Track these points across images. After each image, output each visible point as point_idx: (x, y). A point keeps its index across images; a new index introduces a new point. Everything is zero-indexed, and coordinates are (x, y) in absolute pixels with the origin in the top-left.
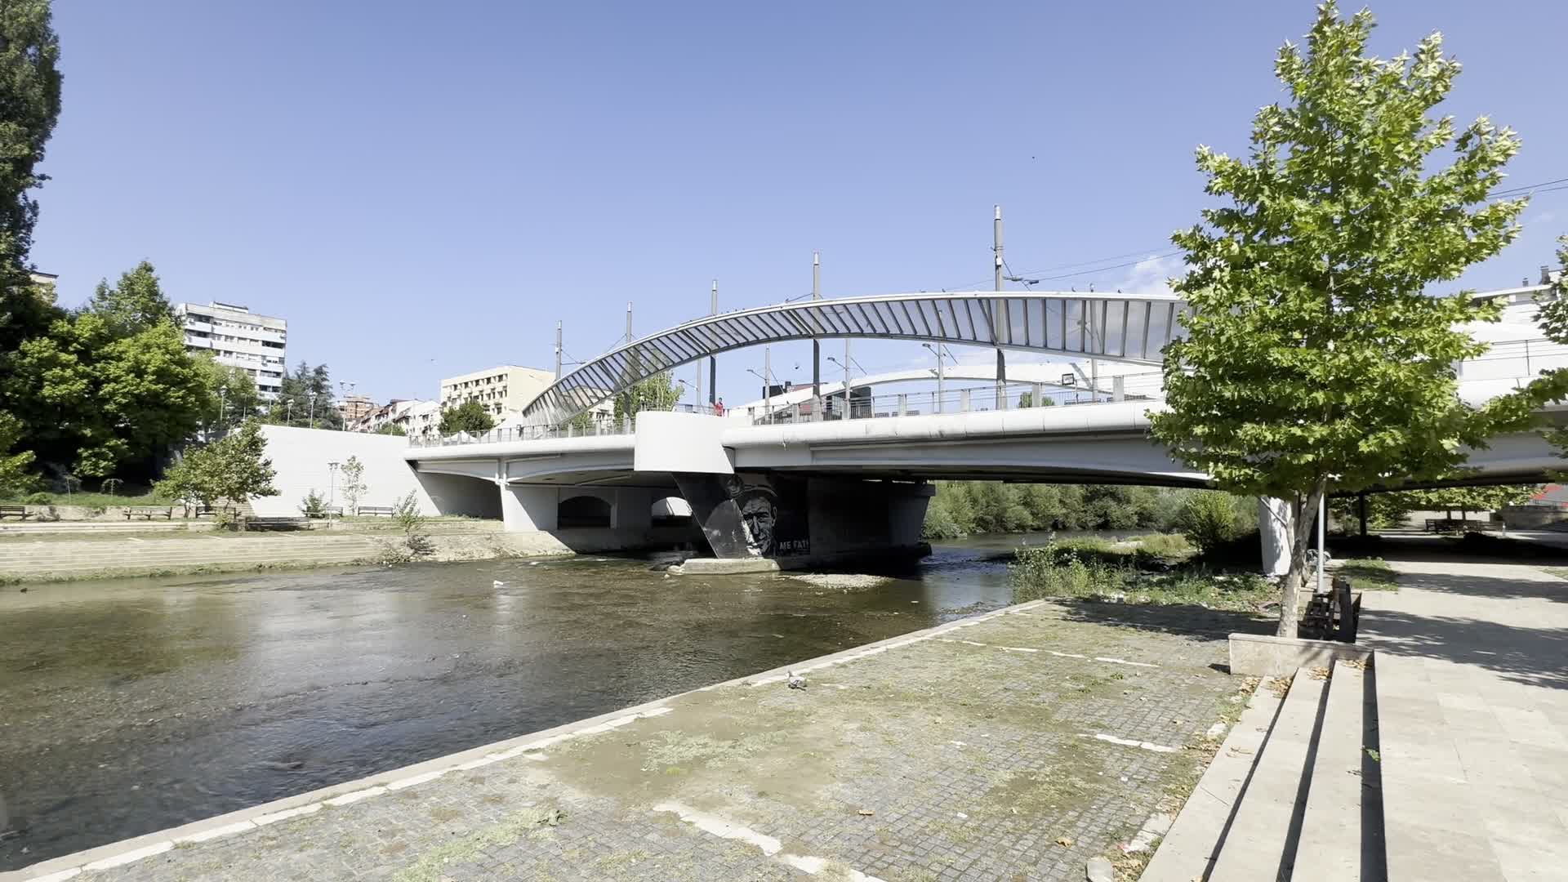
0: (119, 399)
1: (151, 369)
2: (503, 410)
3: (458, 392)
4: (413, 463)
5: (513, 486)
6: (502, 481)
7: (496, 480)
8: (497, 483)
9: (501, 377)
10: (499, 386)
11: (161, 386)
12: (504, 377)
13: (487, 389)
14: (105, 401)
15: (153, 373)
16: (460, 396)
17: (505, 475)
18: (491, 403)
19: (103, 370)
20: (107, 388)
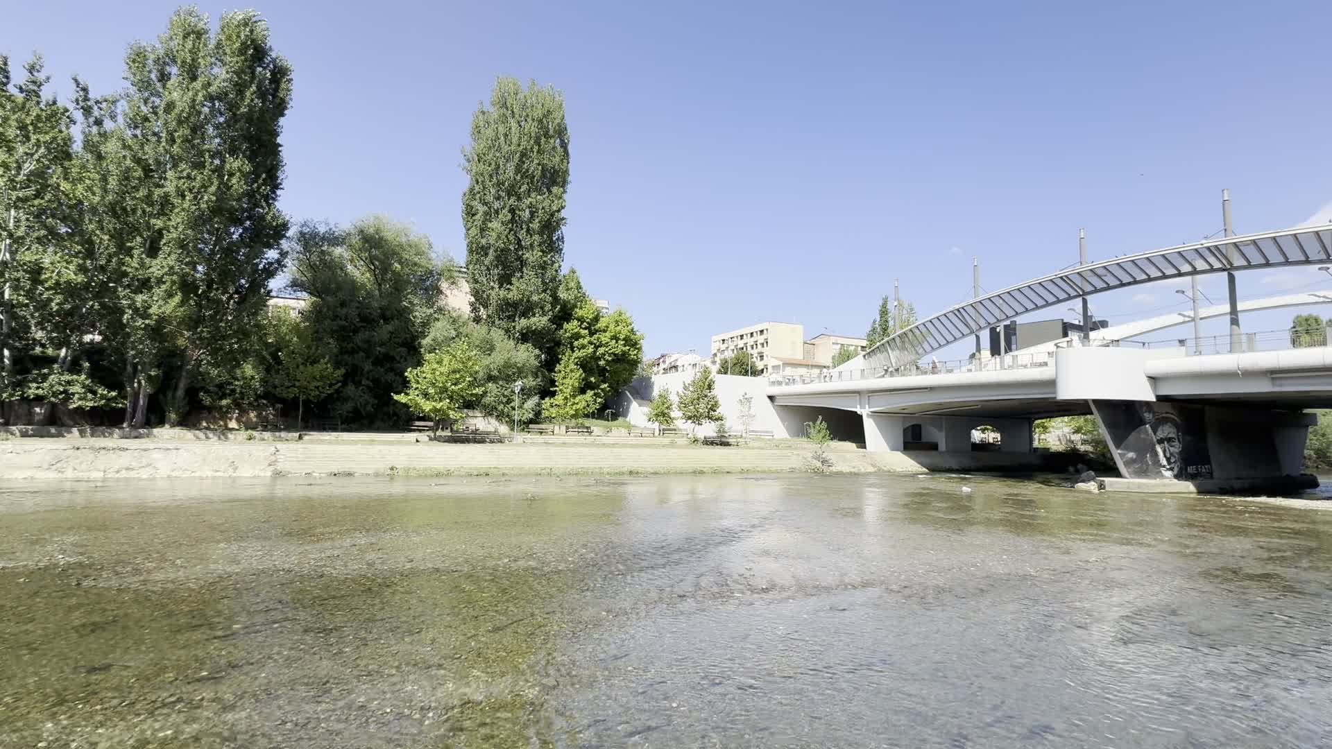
0: (607, 357)
1: (622, 337)
3: (726, 345)
4: (771, 398)
5: (875, 414)
6: (864, 411)
7: (859, 410)
8: (859, 413)
9: (762, 332)
10: (761, 339)
11: (628, 348)
12: (765, 331)
13: (751, 341)
14: (599, 359)
15: (624, 340)
16: (727, 348)
17: (867, 406)
18: (755, 352)
19: (598, 338)
20: (601, 350)
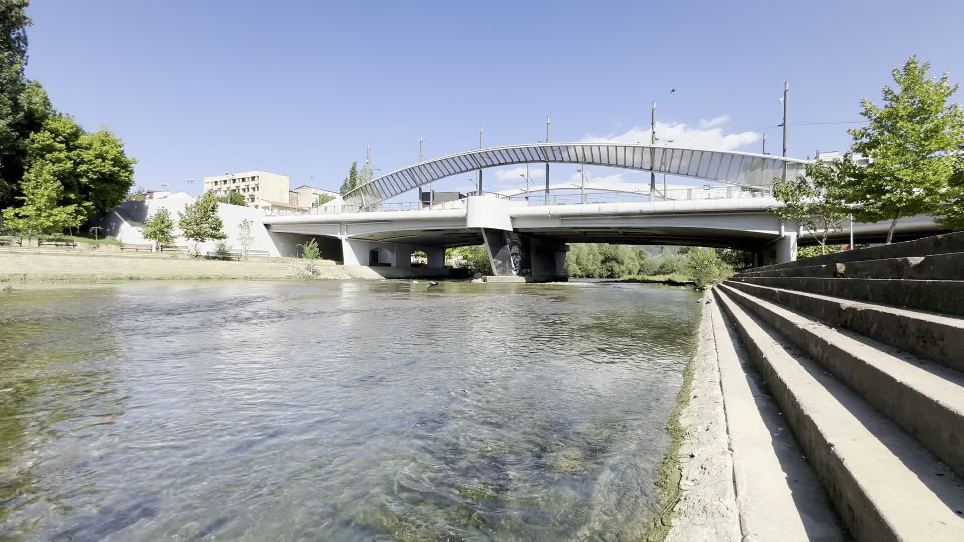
0: (90, 175)
1: (110, 157)
2: (256, 199)
3: (218, 186)
4: (267, 226)
5: (351, 239)
6: (343, 237)
7: (339, 236)
8: (339, 238)
9: (253, 178)
10: (252, 184)
11: (117, 168)
12: (256, 178)
13: (243, 185)
14: (80, 176)
15: (112, 160)
16: (220, 189)
17: (346, 234)
18: (247, 195)
19: (79, 155)
20: (84, 167)
